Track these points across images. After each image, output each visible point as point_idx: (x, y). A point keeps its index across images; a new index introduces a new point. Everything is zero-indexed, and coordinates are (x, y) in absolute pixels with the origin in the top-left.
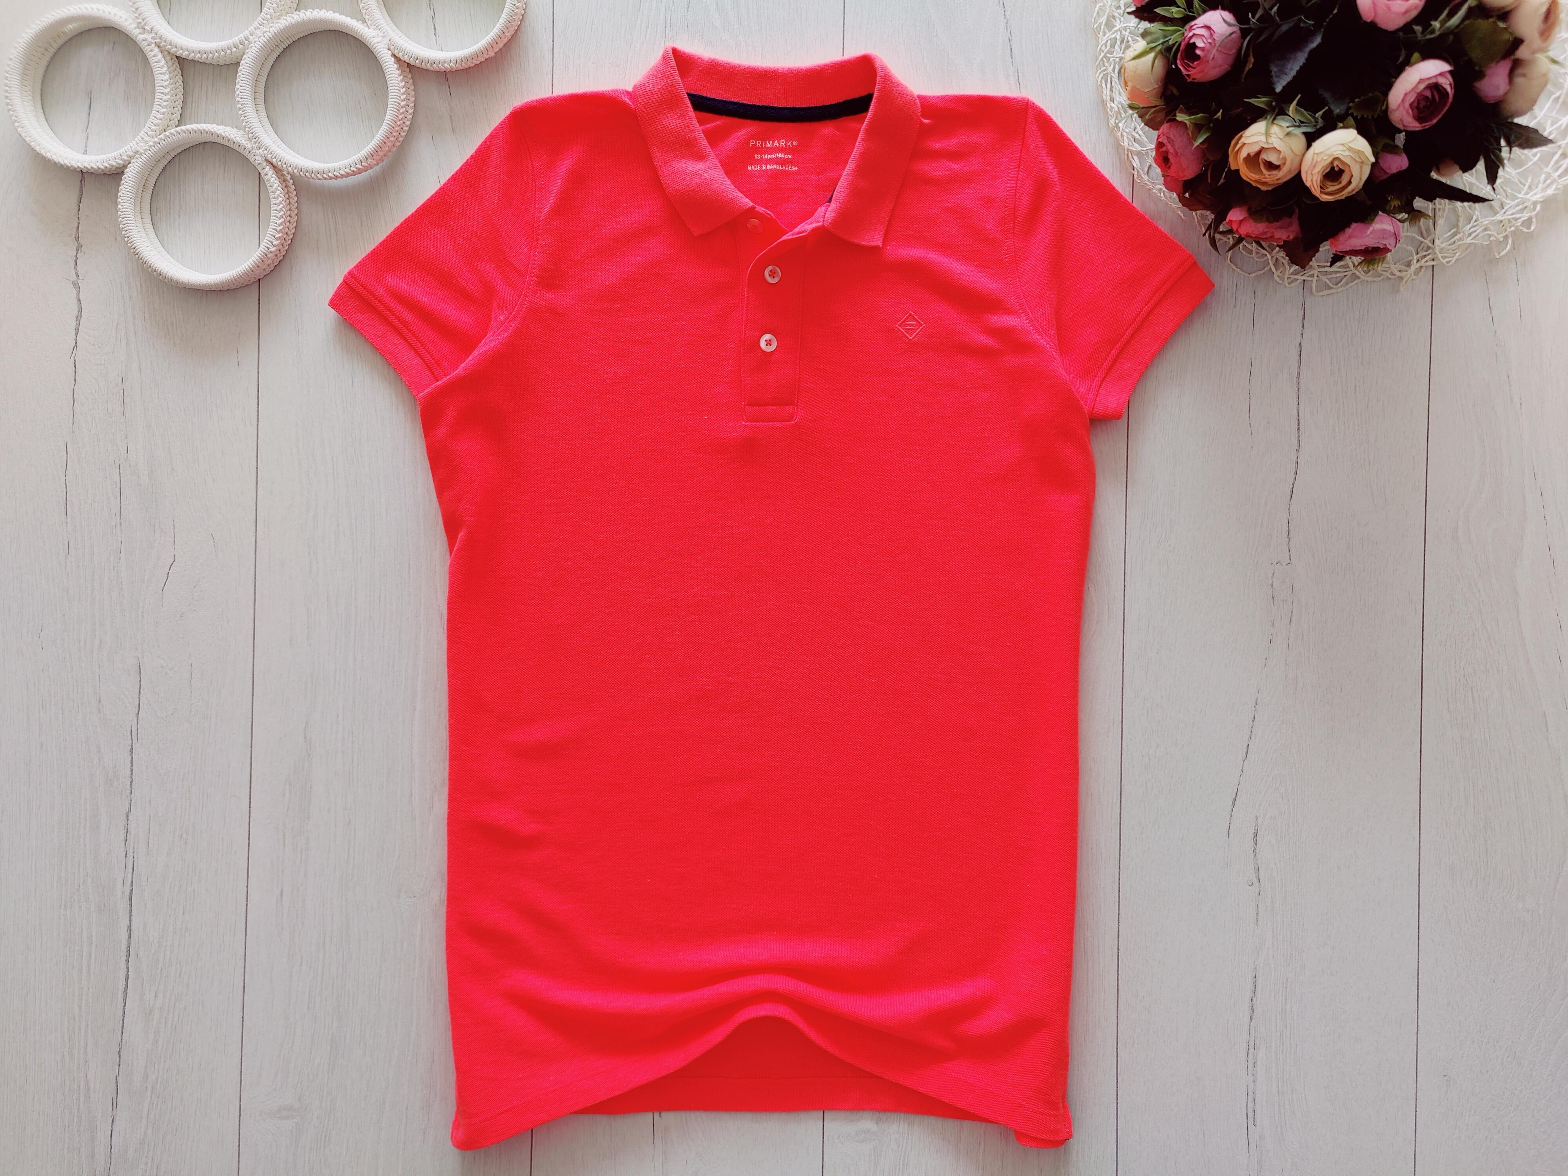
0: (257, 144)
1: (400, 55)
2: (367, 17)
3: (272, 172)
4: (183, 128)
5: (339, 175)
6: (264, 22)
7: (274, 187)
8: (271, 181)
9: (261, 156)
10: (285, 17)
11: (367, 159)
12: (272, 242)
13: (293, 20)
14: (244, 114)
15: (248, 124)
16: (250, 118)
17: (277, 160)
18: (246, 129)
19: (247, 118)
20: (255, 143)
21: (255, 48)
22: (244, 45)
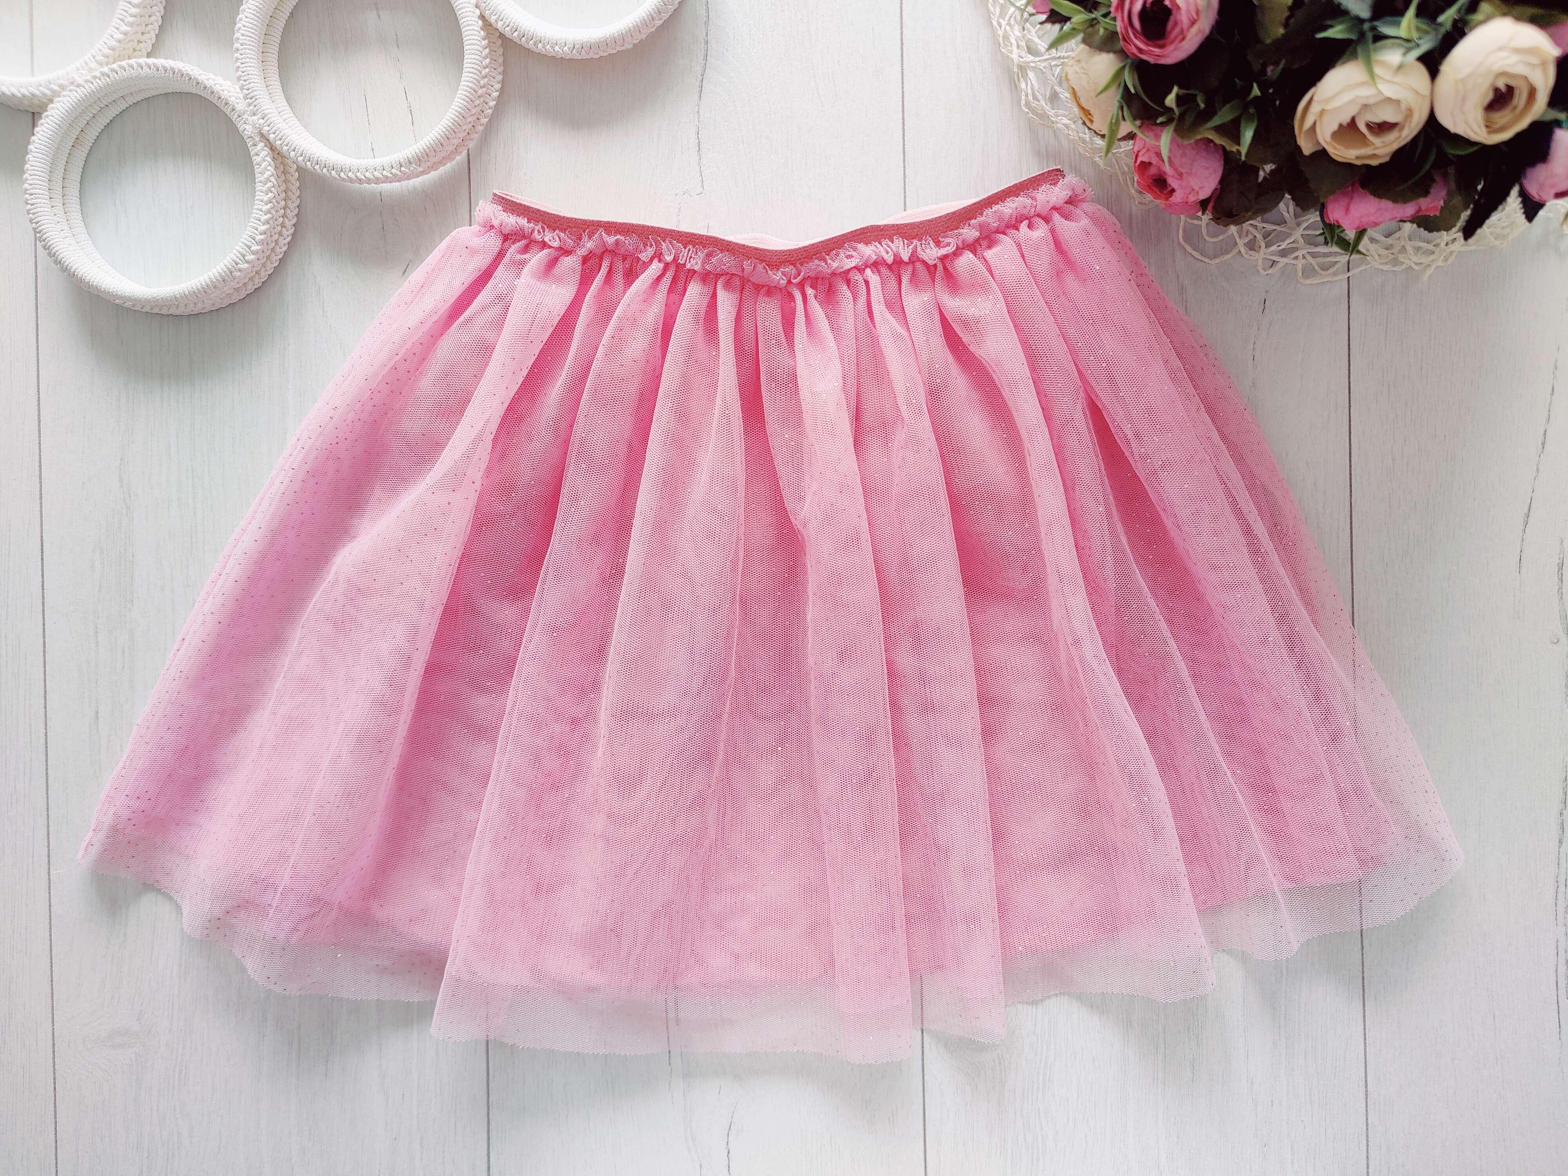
0: (252, 107)
1: (493, 19)
3: (265, 153)
4: (151, 61)
5: (363, 177)
7: (265, 176)
8: (263, 166)
9: (254, 127)
11: (410, 163)
12: (244, 256)
14: (242, 58)
15: (245, 75)
16: (250, 66)
17: (276, 137)
18: (241, 82)
19: (246, 67)
20: (250, 104)
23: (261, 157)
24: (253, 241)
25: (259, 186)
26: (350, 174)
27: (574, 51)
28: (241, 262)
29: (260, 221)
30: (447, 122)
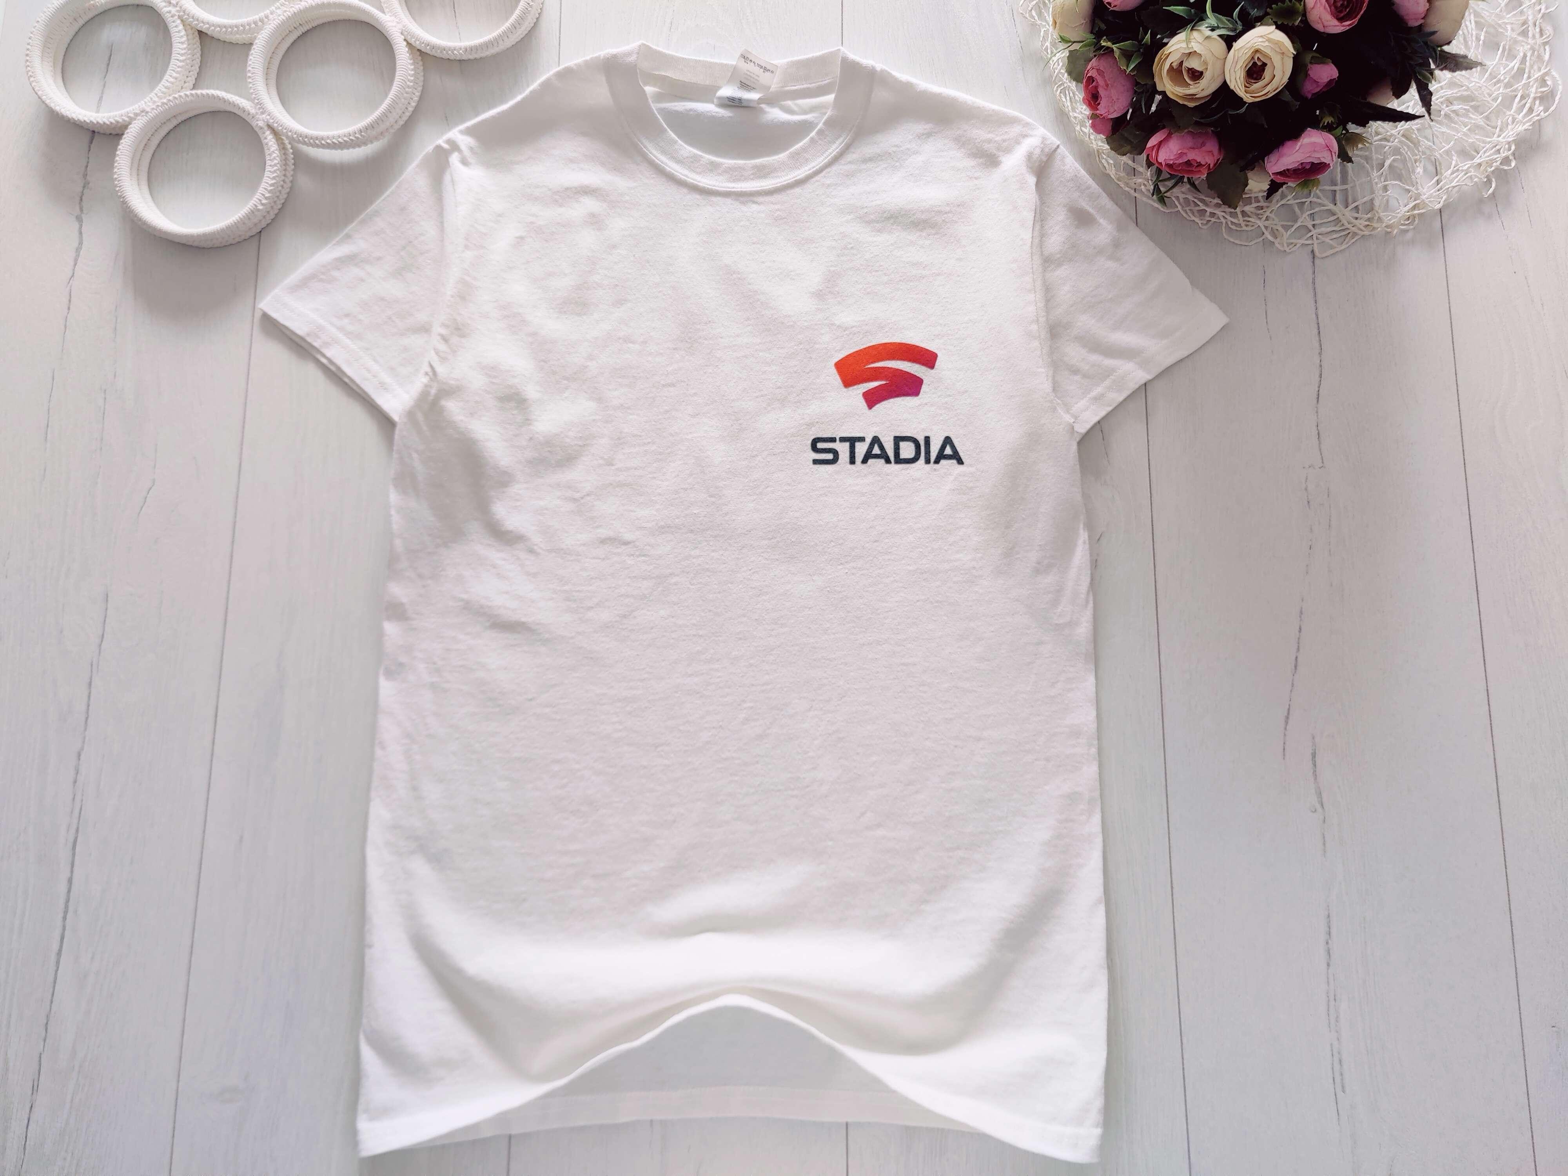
0: (262, 110)
1: (412, 41)
2: (385, 5)
3: (270, 136)
4: (193, 92)
7: (272, 150)
8: (270, 144)
9: (264, 121)
11: (367, 129)
15: (256, 91)
16: (259, 86)
17: (277, 125)
18: (253, 98)
19: (256, 87)
20: (260, 109)
21: (273, 25)
22: (263, 24)
23: (269, 140)
25: (268, 158)
27: (466, 54)
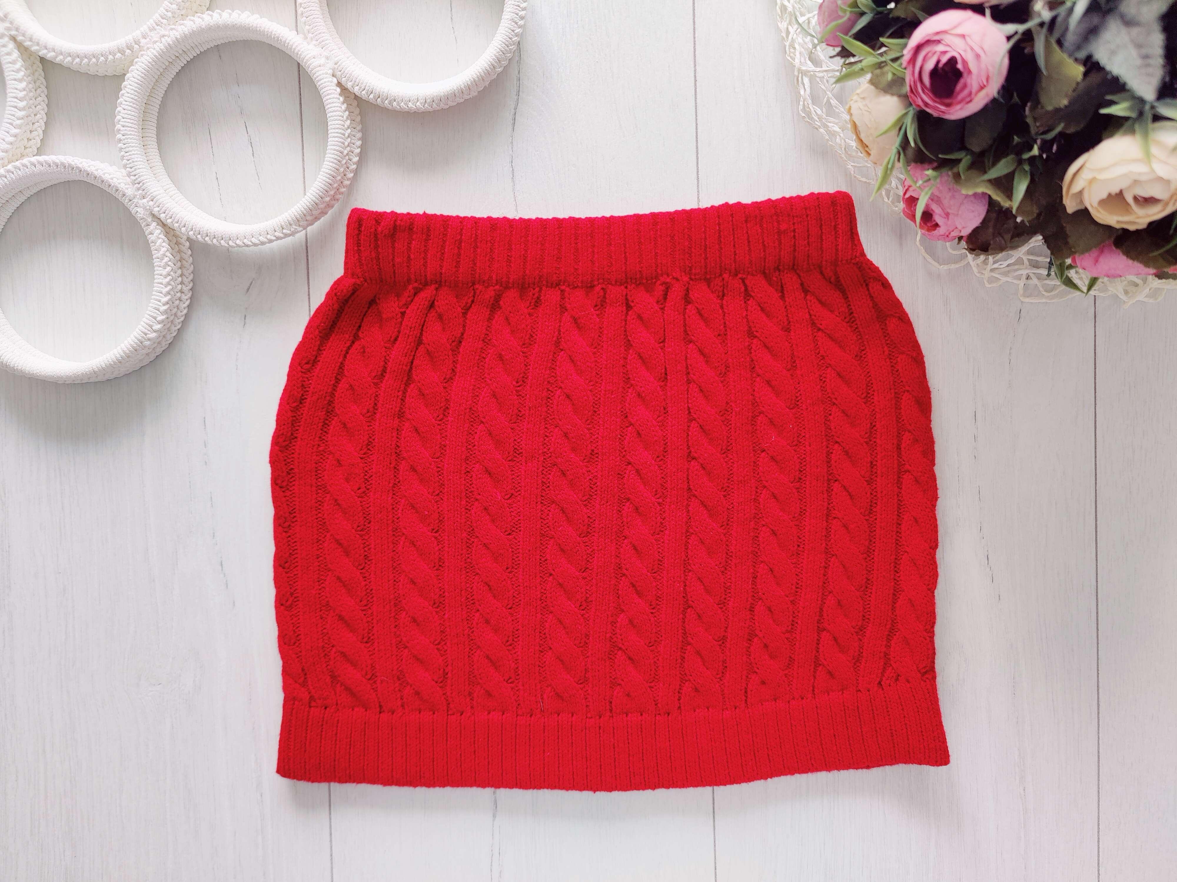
0: (140, 192)
1: (349, 85)
2: (307, 27)
3: (158, 231)
4: (41, 158)
5: (250, 243)
6: (162, 21)
7: (161, 253)
8: (158, 244)
9: (145, 208)
10: (192, 18)
11: (291, 225)
12: (151, 326)
13: (203, 23)
14: (126, 148)
15: (130, 163)
16: (134, 154)
17: (166, 216)
18: (128, 169)
19: (130, 155)
20: (138, 189)
21: (148, 58)
22: (133, 52)
24: (157, 311)
25: (156, 262)
26: (238, 242)
27: (426, 105)
28: (149, 333)
29: (161, 293)
30: (320, 184)
